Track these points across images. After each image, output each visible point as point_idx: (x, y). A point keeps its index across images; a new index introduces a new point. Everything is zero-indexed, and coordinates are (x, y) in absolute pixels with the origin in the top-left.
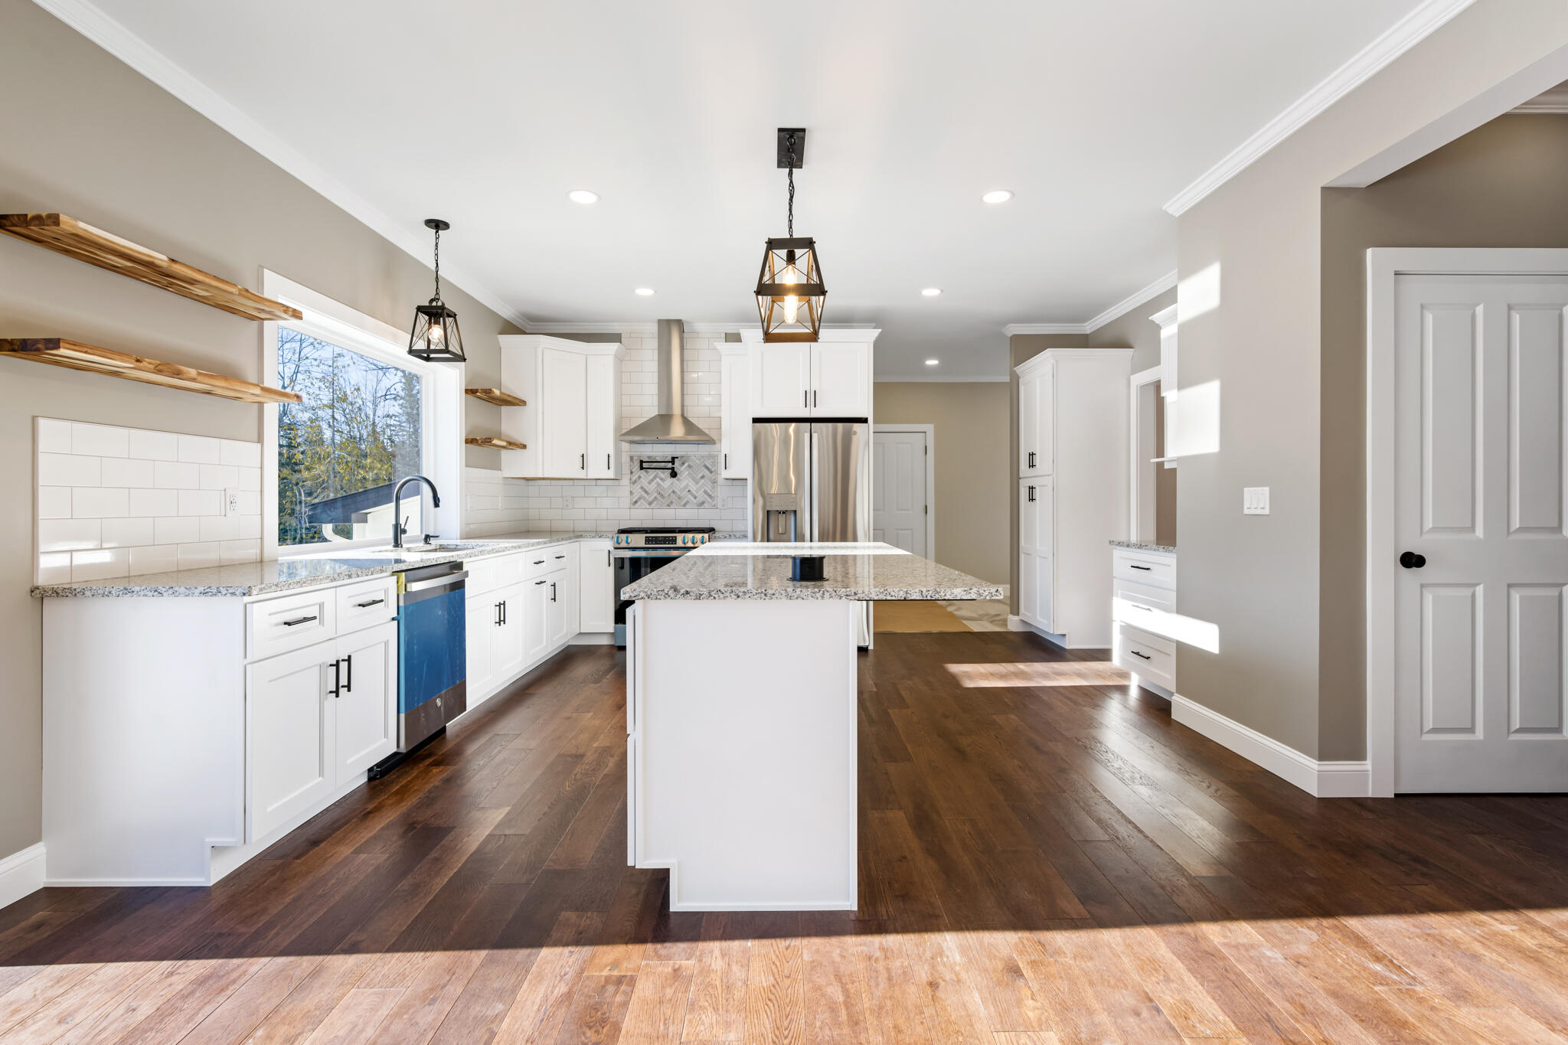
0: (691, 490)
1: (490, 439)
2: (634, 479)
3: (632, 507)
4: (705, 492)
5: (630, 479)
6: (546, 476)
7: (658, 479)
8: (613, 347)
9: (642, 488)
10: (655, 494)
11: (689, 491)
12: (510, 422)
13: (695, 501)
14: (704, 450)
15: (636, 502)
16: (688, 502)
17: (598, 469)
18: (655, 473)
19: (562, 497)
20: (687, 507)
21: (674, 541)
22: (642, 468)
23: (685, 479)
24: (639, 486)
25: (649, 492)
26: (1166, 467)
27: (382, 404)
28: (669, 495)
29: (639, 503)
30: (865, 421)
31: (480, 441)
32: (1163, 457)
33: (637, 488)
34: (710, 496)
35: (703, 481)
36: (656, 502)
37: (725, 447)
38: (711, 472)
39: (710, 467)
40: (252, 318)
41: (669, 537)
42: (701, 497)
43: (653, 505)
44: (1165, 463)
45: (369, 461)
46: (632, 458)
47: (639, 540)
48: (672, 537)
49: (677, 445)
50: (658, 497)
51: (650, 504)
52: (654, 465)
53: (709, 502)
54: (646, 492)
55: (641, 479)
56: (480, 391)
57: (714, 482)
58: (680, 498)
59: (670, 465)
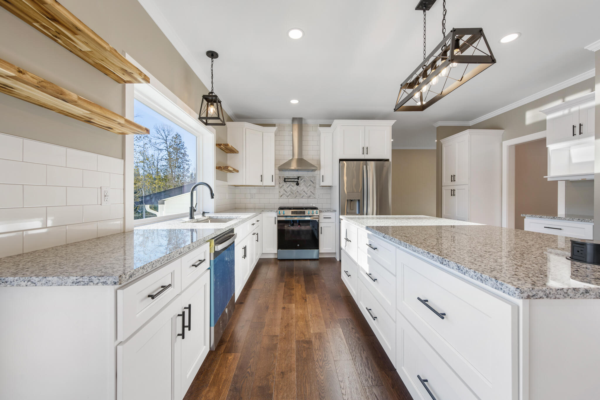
0: (305, 191)
1: (227, 167)
2: (281, 186)
3: (280, 198)
4: (311, 192)
5: (279, 186)
6: (247, 184)
7: (291, 186)
8: (274, 129)
9: (284, 190)
10: (290, 193)
11: (304, 191)
12: (231, 161)
13: (306, 195)
14: (310, 174)
15: (282, 196)
16: (303, 196)
17: (268, 181)
18: (290, 184)
19: (250, 194)
20: (303, 198)
21: (304, 213)
22: (285, 181)
23: (302, 186)
24: (283, 189)
25: (287, 191)
26: (548, 180)
27: (160, 162)
28: (296, 193)
29: (283, 196)
30: (388, 160)
31: (222, 168)
32: (547, 175)
33: (282, 190)
34: (313, 193)
35: (310, 187)
36: (290, 196)
37: (322, 172)
38: (313, 183)
39: (313, 181)
40: (119, 80)
41: (302, 211)
42: (309, 193)
43: (289, 197)
44: (548, 178)
45: (157, 181)
46: (280, 177)
47: (289, 213)
48: (303, 211)
49: (299, 172)
50: (291, 194)
51: (288, 196)
52: (289, 180)
53: (313, 196)
54: (286, 192)
55: (284, 186)
56: (222, 145)
57: (315, 187)
58: (300, 194)
59: (296, 180)
